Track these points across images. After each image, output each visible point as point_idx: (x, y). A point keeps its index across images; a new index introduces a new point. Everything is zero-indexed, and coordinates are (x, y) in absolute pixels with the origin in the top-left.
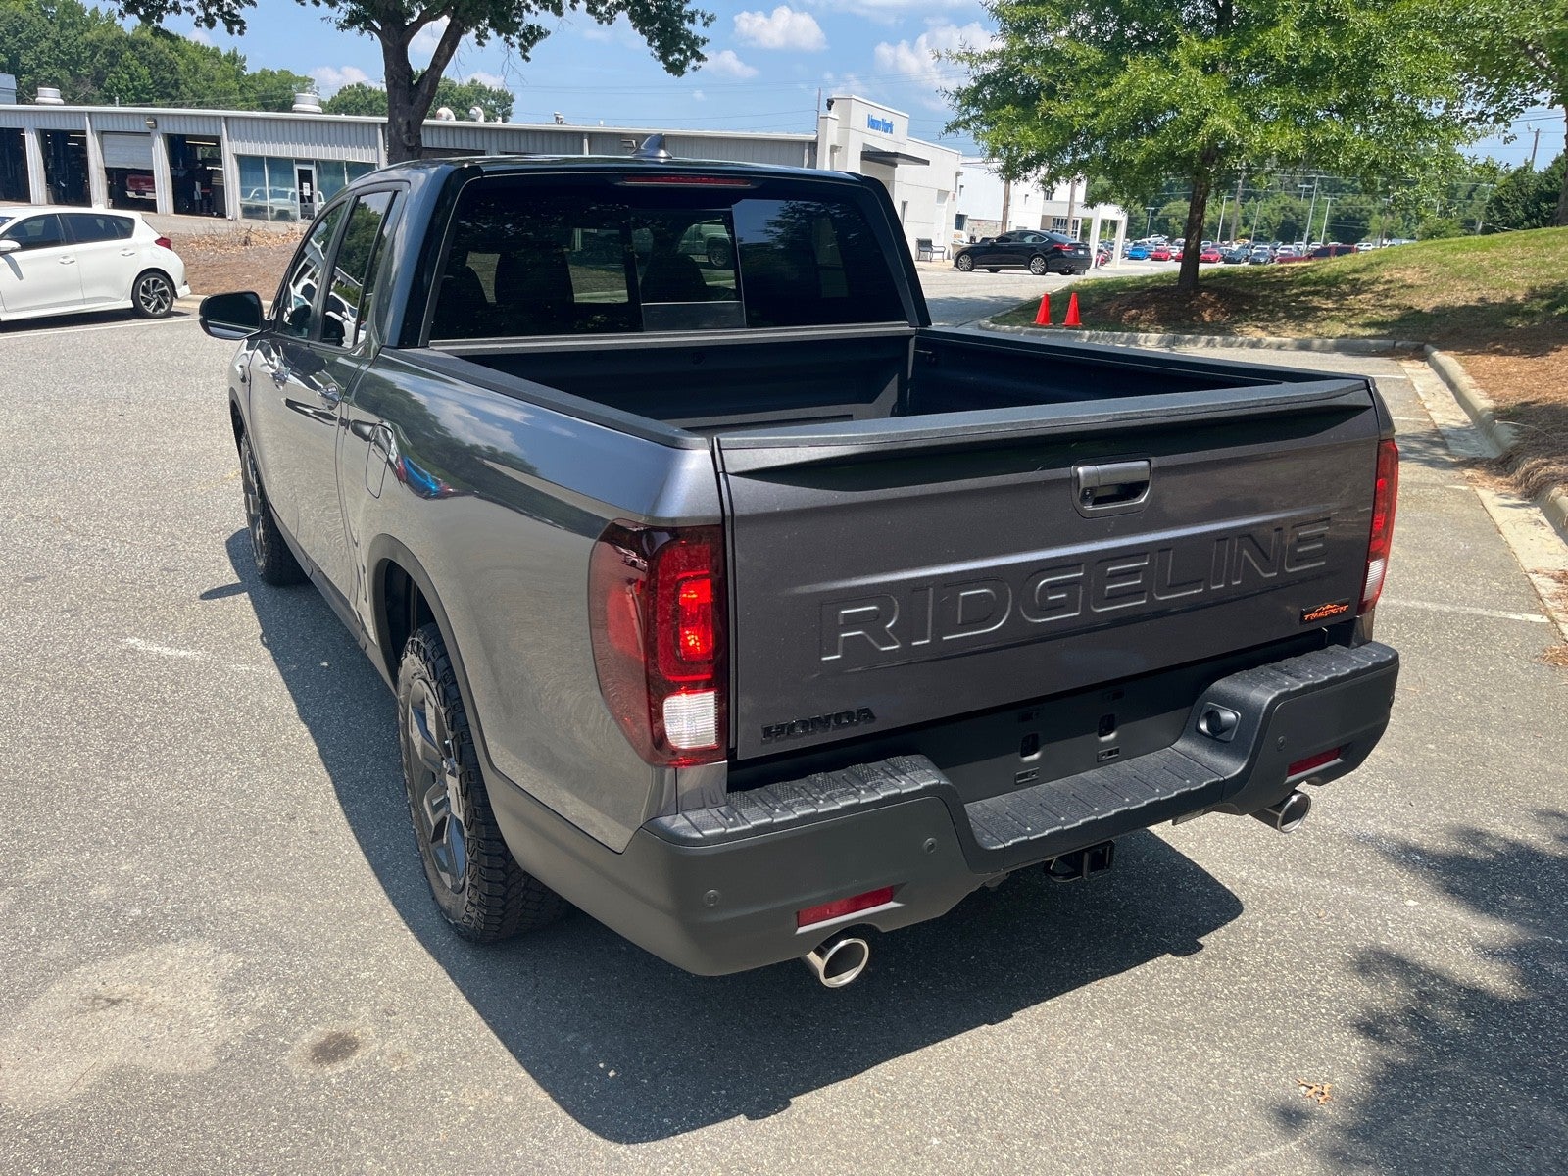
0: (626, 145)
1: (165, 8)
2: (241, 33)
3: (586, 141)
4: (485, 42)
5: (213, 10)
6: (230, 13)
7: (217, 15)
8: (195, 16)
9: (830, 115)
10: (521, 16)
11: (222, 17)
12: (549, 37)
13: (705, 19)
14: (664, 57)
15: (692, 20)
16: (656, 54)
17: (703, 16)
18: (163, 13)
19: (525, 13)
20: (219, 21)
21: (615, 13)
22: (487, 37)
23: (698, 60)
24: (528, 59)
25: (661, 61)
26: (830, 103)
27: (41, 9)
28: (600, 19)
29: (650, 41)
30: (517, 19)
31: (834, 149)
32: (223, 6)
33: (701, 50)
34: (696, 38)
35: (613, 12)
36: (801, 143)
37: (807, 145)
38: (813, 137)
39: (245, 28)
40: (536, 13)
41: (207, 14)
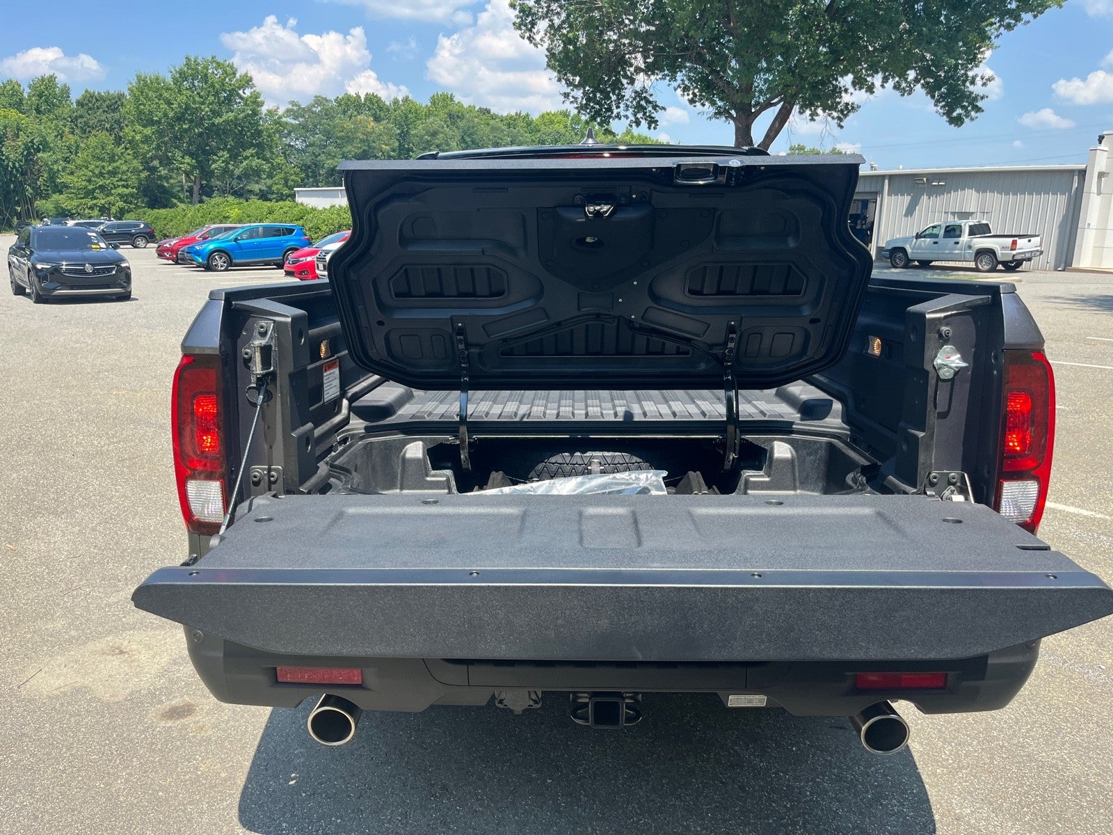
0: (918, 182)
1: (612, 117)
2: (655, 128)
3: (887, 181)
4: (815, 118)
5: (640, 115)
6: (650, 116)
7: (642, 118)
8: (629, 120)
9: (1099, 148)
10: (841, 97)
11: (646, 120)
12: (860, 110)
13: (984, 81)
14: (948, 114)
15: (973, 83)
16: (941, 111)
17: (982, 79)
18: (611, 120)
19: (843, 94)
20: (643, 122)
21: (914, 86)
22: (817, 115)
23: (976, 112)
24: (842, 127)
25: (945, 116)
26: (1101, 139)
27: (572, 127)
28: (903, 92)
29: (937, 102)
30: (838, 100)
31: (1101, 175)
32: (646, 113)
33: (979, 104)
34: (977, 96)
35: (912, 86)
36: (1072, 172)
37: (1077, 173)
38: (1083, 166)
39: (657, 125)
40: (851, 94)
41: (637, 119)
